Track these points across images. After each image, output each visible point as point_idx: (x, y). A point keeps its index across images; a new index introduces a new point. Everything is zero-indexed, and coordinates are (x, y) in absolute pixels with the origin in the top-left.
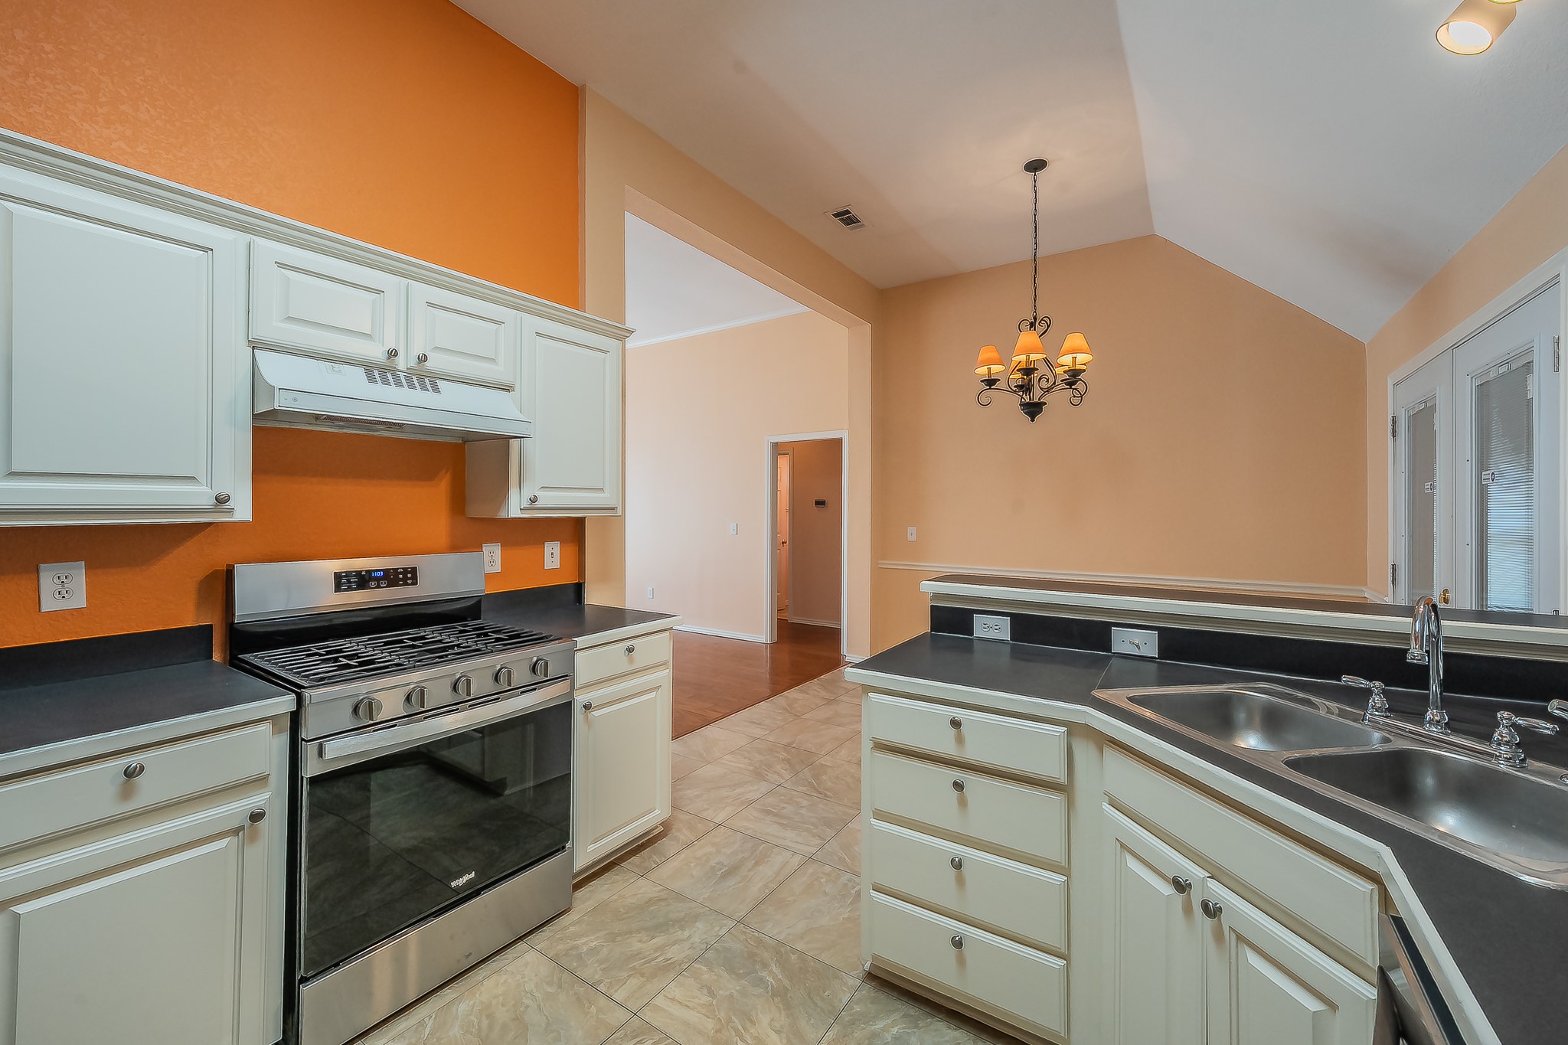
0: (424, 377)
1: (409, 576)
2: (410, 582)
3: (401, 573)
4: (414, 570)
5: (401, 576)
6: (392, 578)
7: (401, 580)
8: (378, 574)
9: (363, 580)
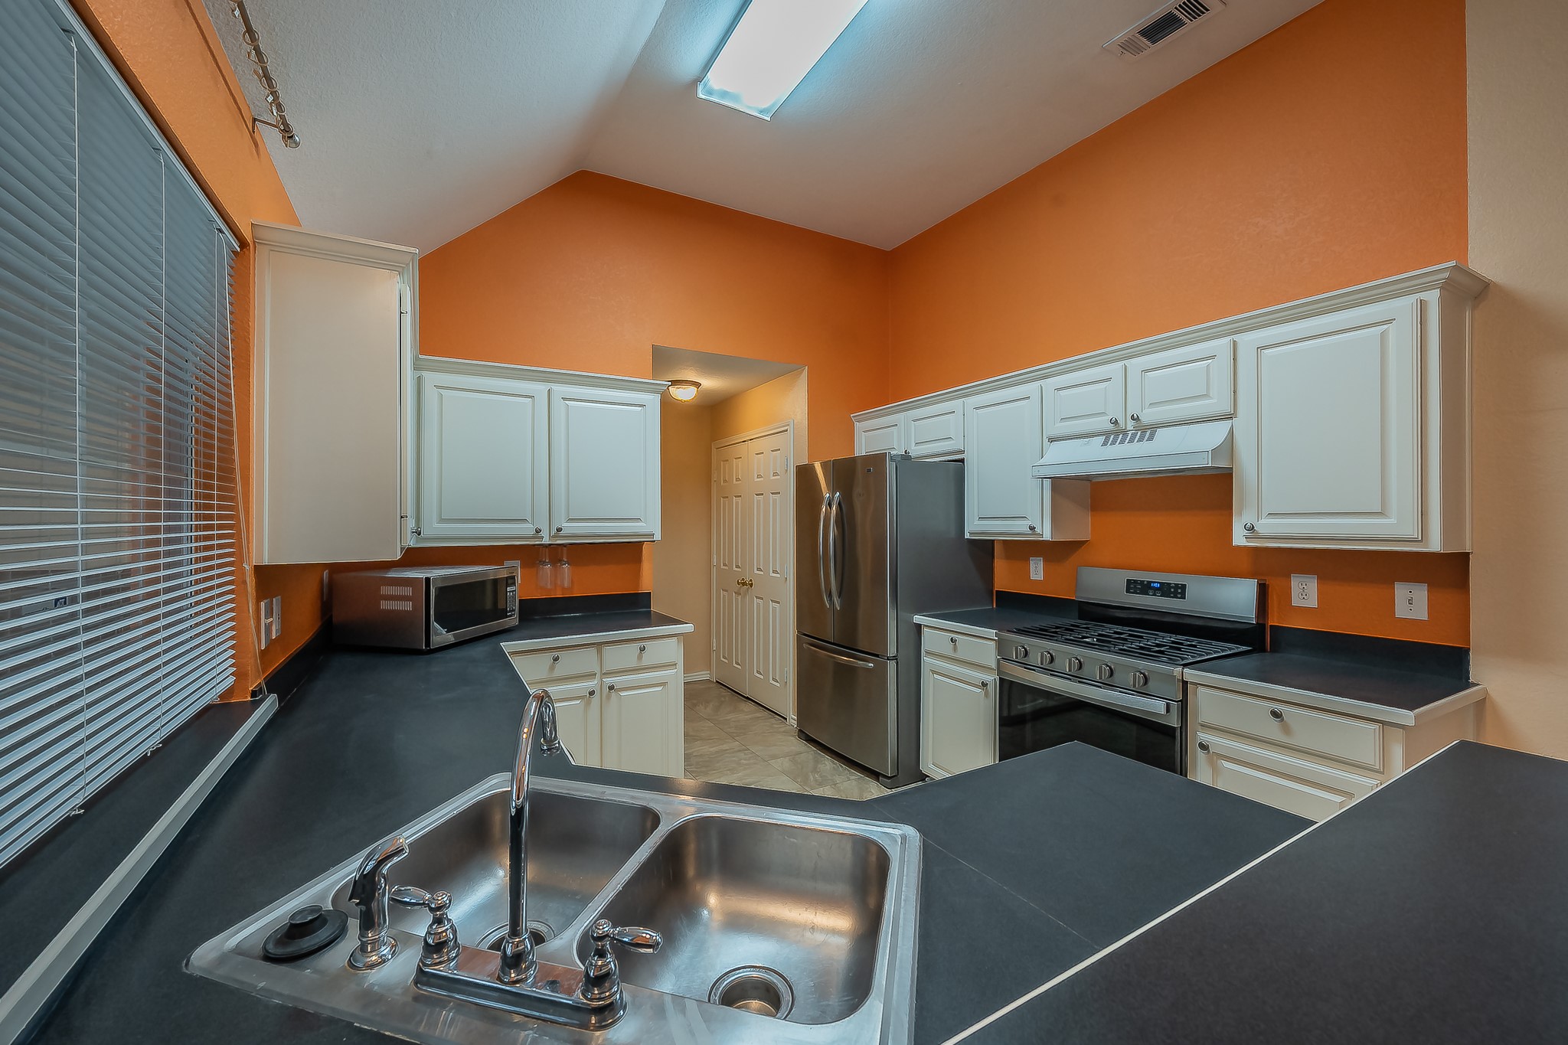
0: (1147, 431)
1: (1179, 591)
2: (1179, 596)
3: (1172, 587)
4: (1184, 586)
5: (1172, 590)
6: (1166, 590)
7: (1172, 593)
8: (1156, 585)
9: (1145, 588)
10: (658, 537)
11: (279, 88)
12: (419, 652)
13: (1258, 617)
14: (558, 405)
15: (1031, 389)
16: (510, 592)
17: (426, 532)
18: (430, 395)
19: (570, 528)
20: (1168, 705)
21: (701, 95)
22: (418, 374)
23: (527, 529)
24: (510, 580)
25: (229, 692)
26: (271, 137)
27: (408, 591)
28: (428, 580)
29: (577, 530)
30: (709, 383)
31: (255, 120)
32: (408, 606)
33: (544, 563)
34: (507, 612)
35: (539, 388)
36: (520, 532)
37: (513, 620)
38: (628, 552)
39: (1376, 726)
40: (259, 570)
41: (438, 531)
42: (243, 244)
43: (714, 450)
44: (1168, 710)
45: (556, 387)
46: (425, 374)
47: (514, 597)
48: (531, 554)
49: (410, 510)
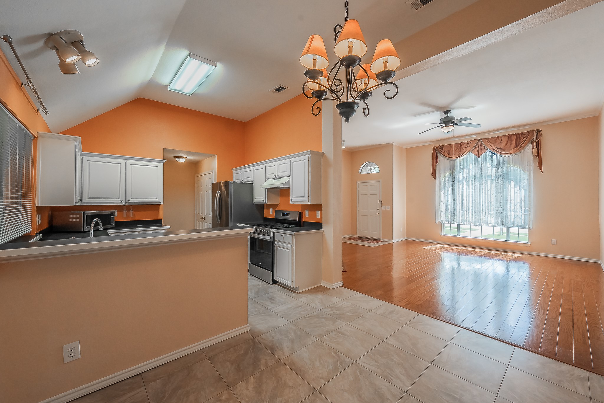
0: (280, 178)
4: (289, 213)
8: (286, 214)
9: (284, 214)
10: (162, 203)
11: (44, 104)
12: (81, 232)
13: (299, 219)
14: (129, 167)
15: (263, 166)
16: (112, 218)
17: (84, 201)
18: (86, 164)
19: (132, 200)
20: (270, 237)
21: (169, 89)
22: (82, 157)
23: (118, 200)
24: (112, 214)
25: (31, 233)
26: (42, 113)
27: (78, 216)
28: (84, 213)
29: (134, 201)
30: (189, 157)
31: (38, 110)
32: (78, 220)
33: (124, 210)
34: (110, 223)
35: (123, 161)
36: (117, 201)
37: (113, 225)
38: (155, 207)
39: (291, 236)
40: (38, 207)
41: (87, 200)
42: (35, 137)
43: (196, 177)
44: (270, 238)
45: (128, 161)
46: (84, 157)
47: (113, 219)
48: (120, 208)
49: (78, 193)
